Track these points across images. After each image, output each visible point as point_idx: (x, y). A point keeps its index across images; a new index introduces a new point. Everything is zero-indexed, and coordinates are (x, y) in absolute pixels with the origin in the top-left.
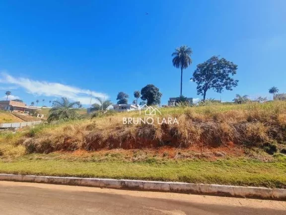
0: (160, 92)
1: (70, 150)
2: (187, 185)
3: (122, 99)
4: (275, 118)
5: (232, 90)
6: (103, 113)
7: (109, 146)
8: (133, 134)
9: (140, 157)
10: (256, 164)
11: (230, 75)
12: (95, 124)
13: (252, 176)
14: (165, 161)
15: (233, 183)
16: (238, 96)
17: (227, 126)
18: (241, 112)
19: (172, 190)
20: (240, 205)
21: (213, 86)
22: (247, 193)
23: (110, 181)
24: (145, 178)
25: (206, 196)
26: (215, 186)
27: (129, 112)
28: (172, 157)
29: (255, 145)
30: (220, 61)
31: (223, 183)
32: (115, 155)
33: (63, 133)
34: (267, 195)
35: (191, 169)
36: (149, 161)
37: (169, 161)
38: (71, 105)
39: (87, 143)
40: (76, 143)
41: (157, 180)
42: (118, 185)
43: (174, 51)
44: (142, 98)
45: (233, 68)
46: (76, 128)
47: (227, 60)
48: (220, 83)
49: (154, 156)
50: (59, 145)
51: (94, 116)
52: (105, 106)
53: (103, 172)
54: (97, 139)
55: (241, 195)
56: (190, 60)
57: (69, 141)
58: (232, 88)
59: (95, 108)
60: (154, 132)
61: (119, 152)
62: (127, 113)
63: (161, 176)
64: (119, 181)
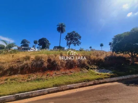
0: (49, 42)
2: (56, 88)
3: (25, 44)
6: (7, 51)
7: (10, 73)
8: (30, 65)
9: (33, 78)
10: (83, 74)
11: (79, 40)
14: (47, 78)
15: (75, 83)
16: (81, 48)
19: (49, 93)
20: (76, 92)
21: (73, 43)
22: (79, 86)
24: (34, 90)
25: (65, 91)
26: (69, 86)
27: (30, 52)
28: (52, 76)
30: (76, 33)
31: (71, 84)
32: (14, 79)
34: (85, 85)
35: (59, 80)
36: (38, 80)
37: (49, 78)
41: (41, 89)
43: (58, 24)
44: (38, 44)
45: (80, 37)
47: (78, 34)
48: (76, 43)
49: (41, 77)
55: (77, 87)
58: (79, 45)
60: (43, 63)
61: (17, 77)
62: (27, 53)
63: (44, 86)
64: (14, 96)
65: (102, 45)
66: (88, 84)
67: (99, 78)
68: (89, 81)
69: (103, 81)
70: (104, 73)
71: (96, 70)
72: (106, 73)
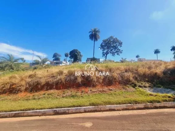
0: (81, 54)
1: (14, 93)
2: (94, 108)
3: (56, 58)
4: (137, 70)
5: (119, 55)
6: (42, 66)
7: (46, 88)
8: (63, 80)
9: (67, 94)
10: (128, 93)
11: (119, 47)
12: (36, 74)
13: (126, 99)
14: (82, 95)
15: (117, 104)
16: (122, 58)
17: (116, 75)
18: (123, 67)
19: (85, 112)
20: (119, 115)
21: (111, 53)
22: (123, 108)
23: (46, 111)
24: (70, 107)
25: (104, 112)
26: (108, 106)
27: (61, 66)
28: (87, 93)
29: (128, 84)
30: (115, 39)
31: (112, 104)
32: (51, 94)
33: (8, 81)
34: (131, 108)
35: (96, 99)
36: (73, 96)
37: (85, 95)
38: (16, 61)
39: (29, 87)
40: (20, 87)
41: (77, 107)
42: (52, 113)
43: (91, 31)
44: (70, 57)
45: (121, 44)
46: (21, 77)
47: (118, 39)
48: (114, 51)
49: (76, 93)
50: (5, 90)
51: (35, 68)
52: (44, 61)
53: (41, 106)
54: (37, 84)
55: (120, 109)
56: (99, 37)
57: (14, 86)
58: (120, 54)
59: (37, 63)
60: (77, 78)
61: (54, 92)
62: (59, 67)
63: (79, 104)
64: (52, 110)
65: (157, 52)
66: (135, 107)
67: (154, 101)
68: (136, 102)
69: (160, 106)
70: (162, 93)
71: (147, 89)
72: (166, 93)
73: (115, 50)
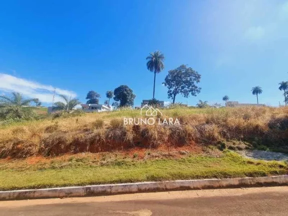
0: (133, 93)
1: (20, 157)
2: (155, 184)
3: (92, 99)
4: (225, 121)
5: (196, 96)
6: (69, 112)
7: (74, 150)
8: (103, 137)
9: (109, 160)
10: (211, 159)
11: (195, 83)
12: (57, 126)
13: (207, 169)
14: (134, 163)
15: (193, 178)
16: (200, 101)
17: (190, 128)
18: (202, 115)
19: (140, 191)
20: (197, 196)
21: (181, 92)
22: (203, 184)
23: (73, 189)
24: (113, 182)
25: (170, 192)
26: (179, 182)
27: (100, 113)
28: (142, 158)
29: (211, 144)
30: (188, 70)
31: (185, 179)
32: (81, 160)
33: (11, 136)
34: (217, 184)
35: (159, 168)
36: (119, 164)
37: (139, 162)
38: (25, 103)
39: (46, 148)
40: (30, 148)
41: (126, 182)
42: (82, 192)
43: (149, 55)
44: (114, 98)
45: (198, 77)
46: (32, 130)
47: (193, 69)
48: (187, 89)
49: (124, 158)
50: (4, 151)
51: (57, 116)
52: (71, 105)
53: (64, 180)
54: (59, 143)
55: (199, 187)
56: (162, 66)
57: (19, 146)
58: (196, 94)
59: (59, 107)
60: (125, 133)
61: (86, 157)
62: (97, 114)
63: (130, 178)
64: (83, 188)
65: (256, 91)
66: (224, 183)
67: (256, 173)
68: (226, 175)
70: (269, 159)
71: (243, 153)
72: (275, 160)
73: (189, 87)
